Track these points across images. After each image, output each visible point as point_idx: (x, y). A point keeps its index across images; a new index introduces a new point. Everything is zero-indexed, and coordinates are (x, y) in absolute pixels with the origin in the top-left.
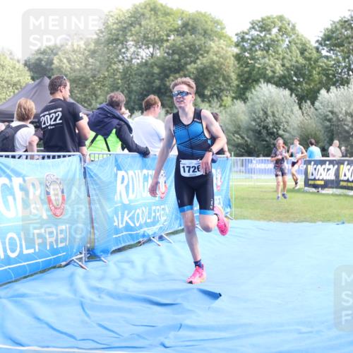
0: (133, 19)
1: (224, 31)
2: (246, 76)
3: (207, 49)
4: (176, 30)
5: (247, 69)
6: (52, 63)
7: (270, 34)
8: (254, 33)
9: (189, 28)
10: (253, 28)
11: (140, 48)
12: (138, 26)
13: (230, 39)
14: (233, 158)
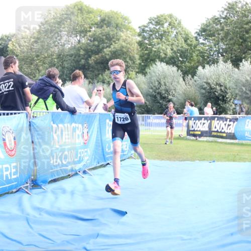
0: (65, 16)
1: (130, 25)
2: (146, 56)
3: (118, 37)
4: (96, 24)
5: (146, 52)
6: (7, 47)
7: (163, 27)
8: (152, 26)
9: (106, 22)
10: (151, 23)
11: (71, 36)
12: (69, 21)
13: (134, 30)
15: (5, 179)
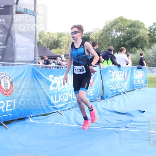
0: (115, 23)
1: (145, 26)
2: (152, 41)
3: (139, 32)
4: (129, 26)
5: (152, 39)
6: (89, 37)
8: (155, 27)
9: (133, 25)
10: (154, 25)
11: (117, 32)
12: (116, 25)
13: (146, 29)
14: (148, 67)
15: (88, 96)
